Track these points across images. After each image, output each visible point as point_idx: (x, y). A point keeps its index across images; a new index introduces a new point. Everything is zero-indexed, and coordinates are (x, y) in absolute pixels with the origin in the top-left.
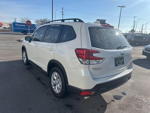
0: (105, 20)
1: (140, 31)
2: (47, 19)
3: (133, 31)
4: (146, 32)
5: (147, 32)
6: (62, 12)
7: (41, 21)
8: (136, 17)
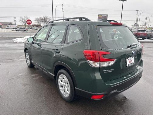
0: (107, 15)
1: (144, 25)
2: (47, 17)
3: (136, 25)
4: (149, 25)
5: (151, 26)
6: (63, 9)
7: (41, 19)
8: (139, 10)
